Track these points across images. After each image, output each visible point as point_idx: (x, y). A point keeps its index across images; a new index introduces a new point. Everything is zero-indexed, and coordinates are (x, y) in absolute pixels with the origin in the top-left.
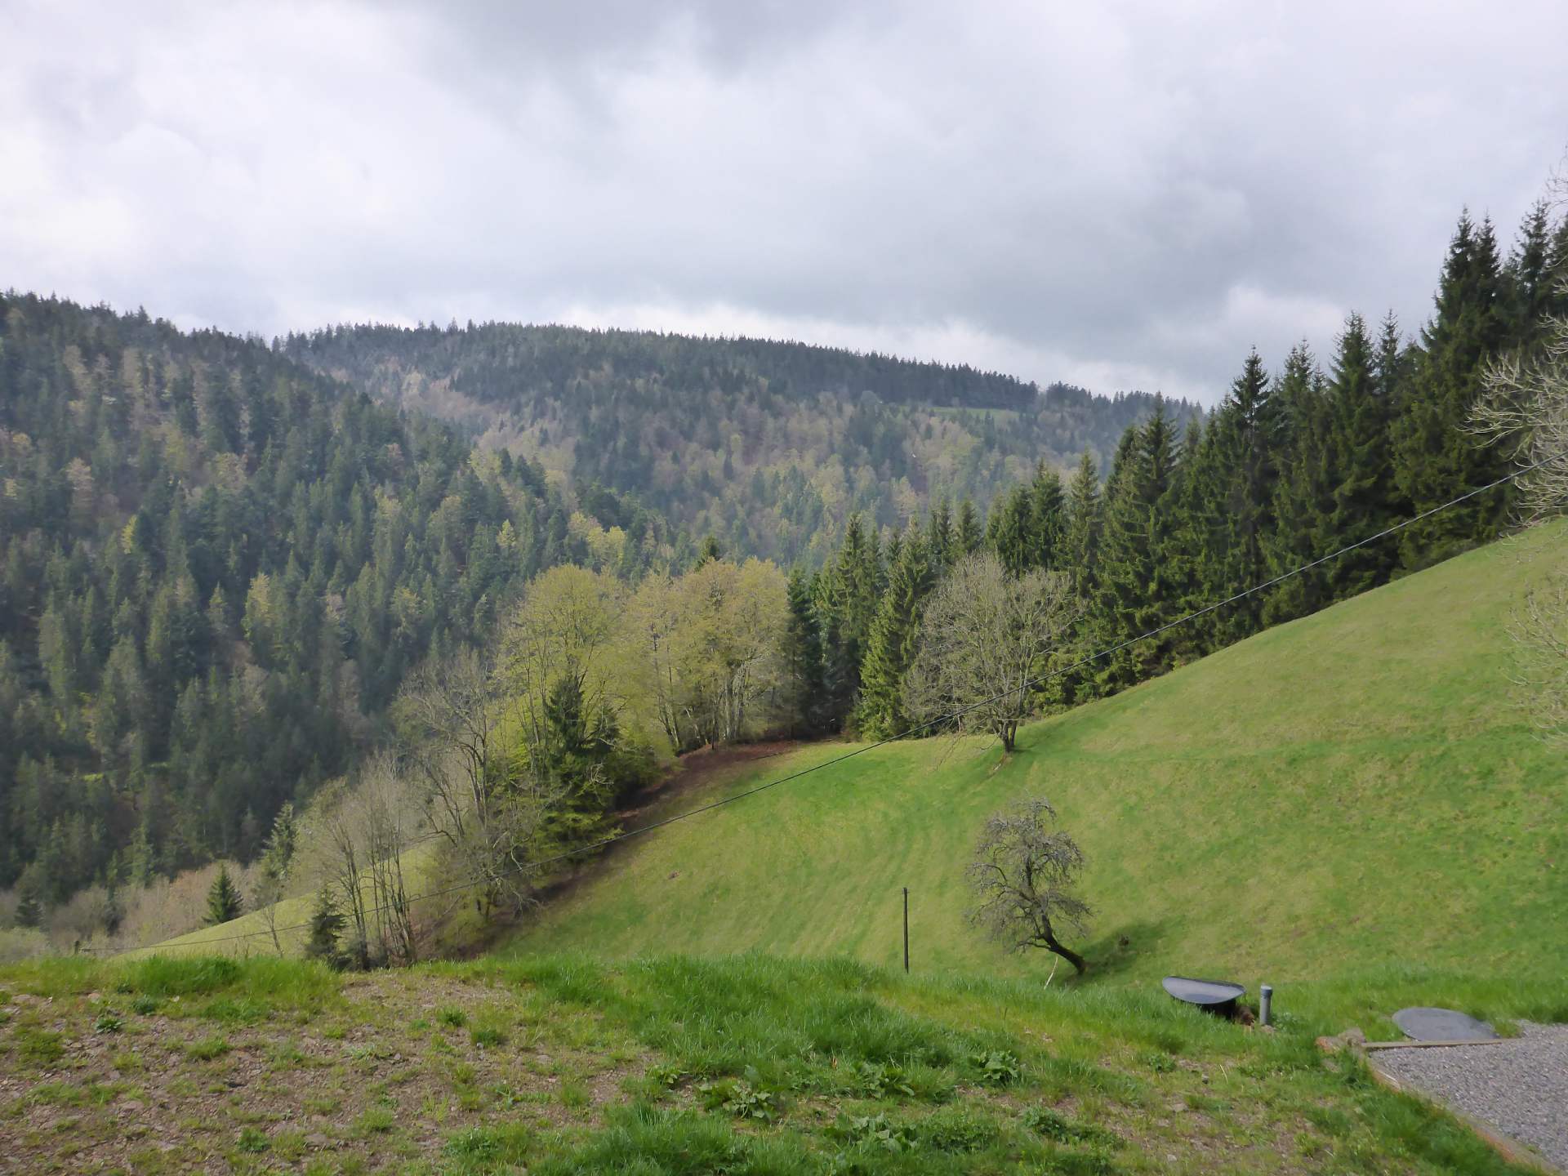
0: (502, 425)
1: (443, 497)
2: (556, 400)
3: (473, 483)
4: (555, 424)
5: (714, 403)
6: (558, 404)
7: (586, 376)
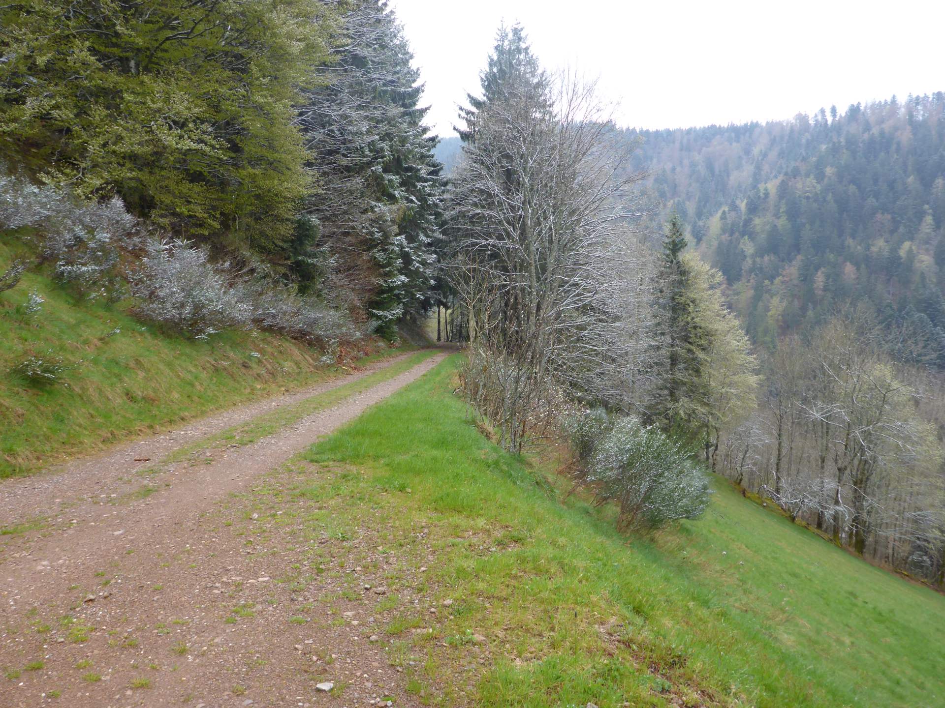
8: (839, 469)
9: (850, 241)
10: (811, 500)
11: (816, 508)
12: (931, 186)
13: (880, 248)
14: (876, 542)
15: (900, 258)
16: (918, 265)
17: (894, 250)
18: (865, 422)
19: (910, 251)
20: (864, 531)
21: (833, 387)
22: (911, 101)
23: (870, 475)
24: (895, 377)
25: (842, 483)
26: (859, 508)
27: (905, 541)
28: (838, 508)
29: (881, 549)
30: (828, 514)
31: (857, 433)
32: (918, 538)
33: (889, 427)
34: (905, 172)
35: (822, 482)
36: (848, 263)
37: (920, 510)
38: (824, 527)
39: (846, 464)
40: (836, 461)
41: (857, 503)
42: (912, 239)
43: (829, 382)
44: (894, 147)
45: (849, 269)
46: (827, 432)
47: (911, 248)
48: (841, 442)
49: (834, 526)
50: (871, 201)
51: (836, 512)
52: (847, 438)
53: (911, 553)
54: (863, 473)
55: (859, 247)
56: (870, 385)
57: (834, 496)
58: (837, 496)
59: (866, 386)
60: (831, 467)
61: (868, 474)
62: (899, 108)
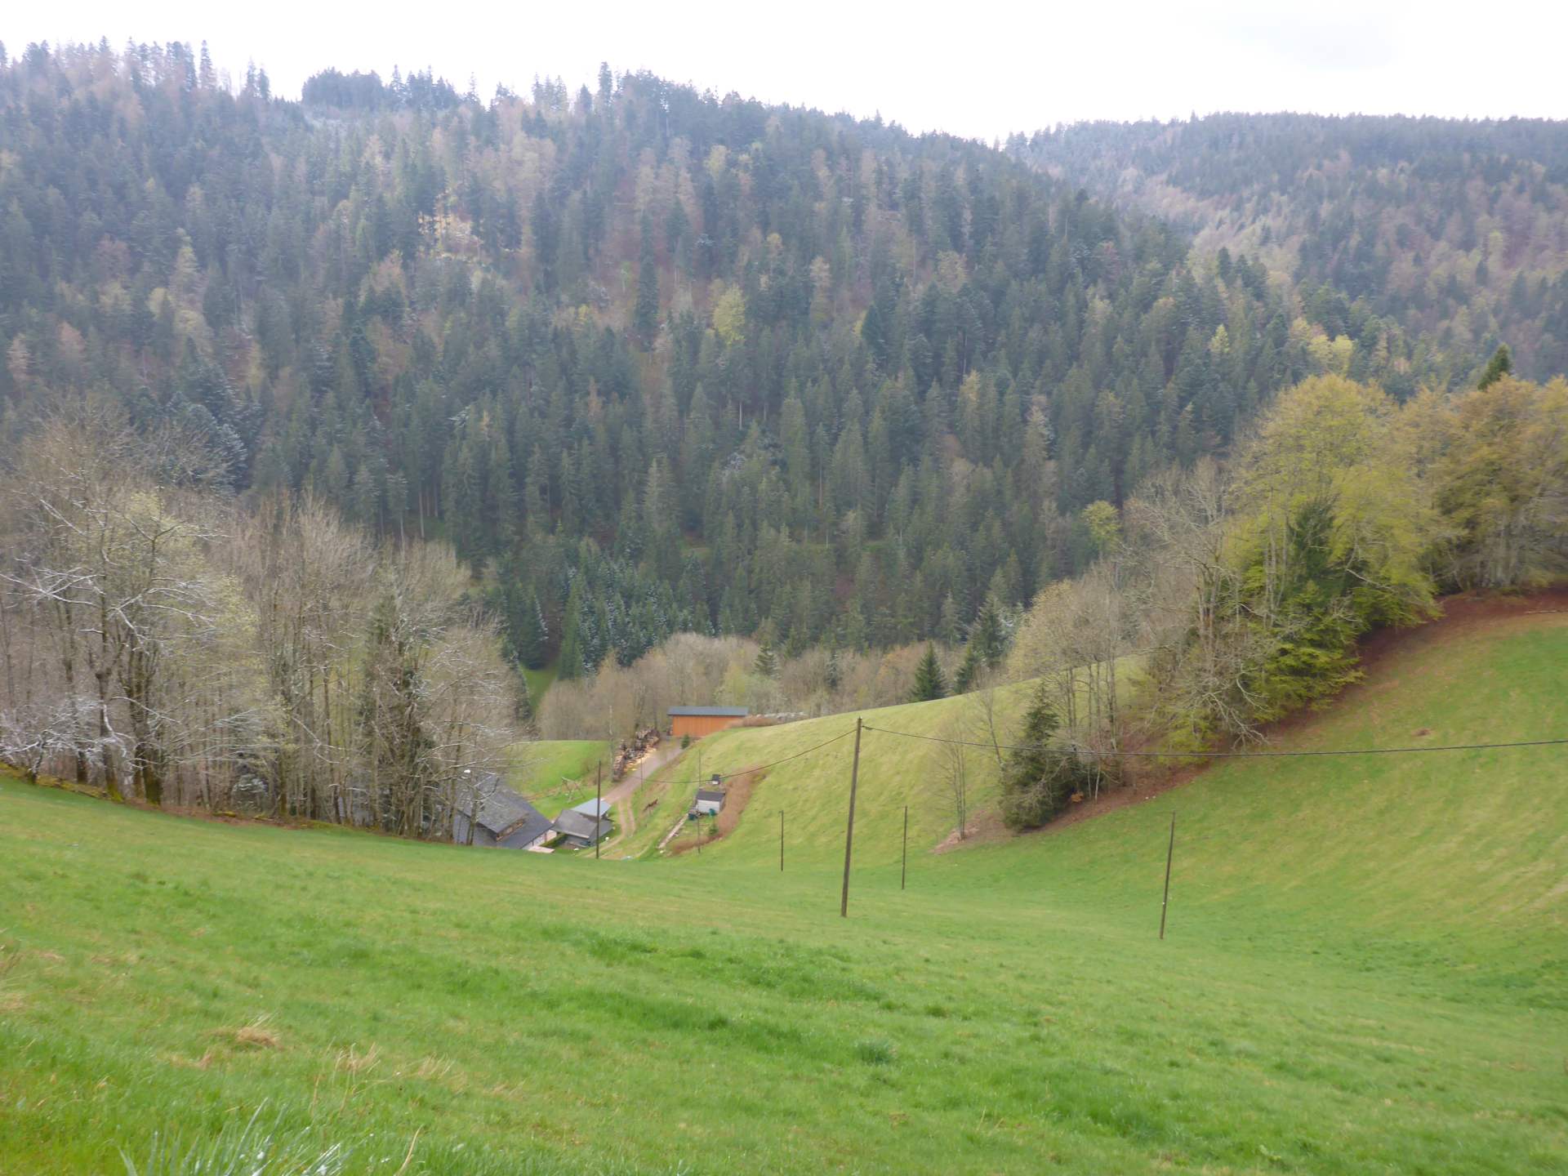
0: (1221, 222)
1: (1156, 298)
2: (1283, 194)
3: (1188, 284)
4: (1280, 220)
5: (1472, 195)
6: (1285, 198)
7: (1319, 167)
8: (99, 676)
9: (62, 286)
10: (58, 739)
11: (71, 749)
12: (184, 198)
13: (116, 297)
14: (179, 779)
15: (150, 315)
16: (181, 326)
17: (139, 302)
18: (128, 590)
19: (165, 303)
20: (156, 766)
21: (66, 541)
22: (133, 50)
23: (151, 675)
24: (167, 510)
25: (108, 697)
26: (141, 733)
27: (222, 764)
28: (106, 740)
29: (188, 788)
30: (92, 755)
31: (118, 610)
32: (241, 755)
33: (169, 592)
34: (140, 171)
35: (73, 704)
36: (66, 325)
37: (237, 711)
38: (90, 776)
39: (107, 665)
40: (91, 663)
41: (138, 725)
42: (165, 284)
43: (58, 533)
44: (114, 128)
45: (68, 334)
46: (69, 618)
47: (165, 297)
48: (94, 630)
49: (107, 771)
50: (89, 218)
51: (105, 747)
52: (104, 623)
53: (233, 781)
54: (140, 675)
55: (80, 297)
56: (127, 529)
57: (99, 724)
58: (103, 722)
59: (121, 532)
60: (84, 677)
61: (146, 675)
62: (116, 61)
